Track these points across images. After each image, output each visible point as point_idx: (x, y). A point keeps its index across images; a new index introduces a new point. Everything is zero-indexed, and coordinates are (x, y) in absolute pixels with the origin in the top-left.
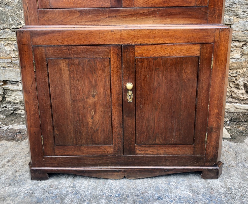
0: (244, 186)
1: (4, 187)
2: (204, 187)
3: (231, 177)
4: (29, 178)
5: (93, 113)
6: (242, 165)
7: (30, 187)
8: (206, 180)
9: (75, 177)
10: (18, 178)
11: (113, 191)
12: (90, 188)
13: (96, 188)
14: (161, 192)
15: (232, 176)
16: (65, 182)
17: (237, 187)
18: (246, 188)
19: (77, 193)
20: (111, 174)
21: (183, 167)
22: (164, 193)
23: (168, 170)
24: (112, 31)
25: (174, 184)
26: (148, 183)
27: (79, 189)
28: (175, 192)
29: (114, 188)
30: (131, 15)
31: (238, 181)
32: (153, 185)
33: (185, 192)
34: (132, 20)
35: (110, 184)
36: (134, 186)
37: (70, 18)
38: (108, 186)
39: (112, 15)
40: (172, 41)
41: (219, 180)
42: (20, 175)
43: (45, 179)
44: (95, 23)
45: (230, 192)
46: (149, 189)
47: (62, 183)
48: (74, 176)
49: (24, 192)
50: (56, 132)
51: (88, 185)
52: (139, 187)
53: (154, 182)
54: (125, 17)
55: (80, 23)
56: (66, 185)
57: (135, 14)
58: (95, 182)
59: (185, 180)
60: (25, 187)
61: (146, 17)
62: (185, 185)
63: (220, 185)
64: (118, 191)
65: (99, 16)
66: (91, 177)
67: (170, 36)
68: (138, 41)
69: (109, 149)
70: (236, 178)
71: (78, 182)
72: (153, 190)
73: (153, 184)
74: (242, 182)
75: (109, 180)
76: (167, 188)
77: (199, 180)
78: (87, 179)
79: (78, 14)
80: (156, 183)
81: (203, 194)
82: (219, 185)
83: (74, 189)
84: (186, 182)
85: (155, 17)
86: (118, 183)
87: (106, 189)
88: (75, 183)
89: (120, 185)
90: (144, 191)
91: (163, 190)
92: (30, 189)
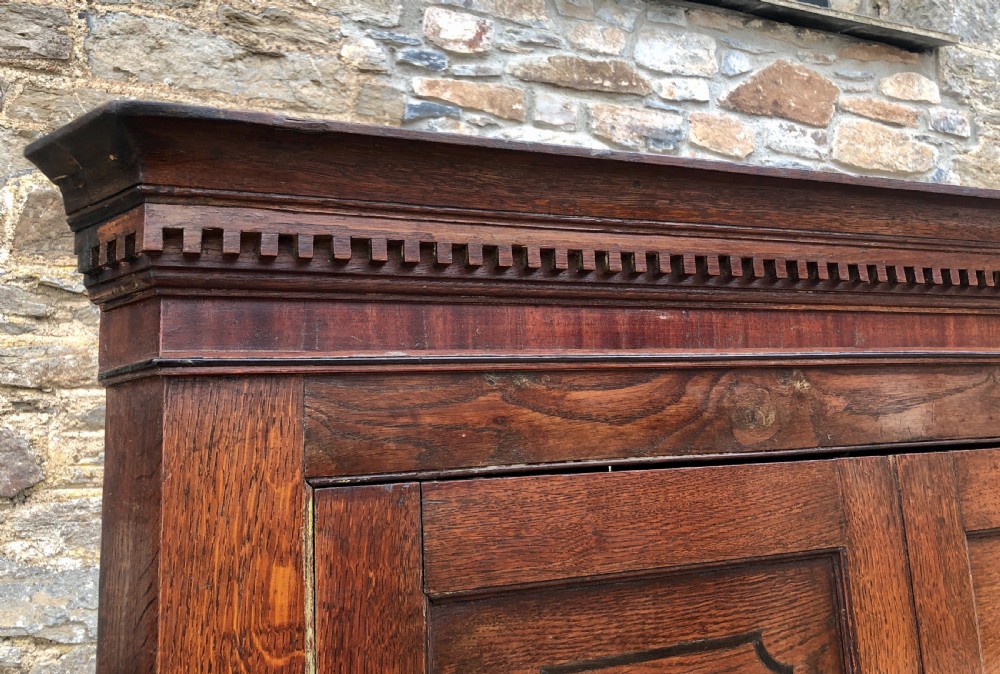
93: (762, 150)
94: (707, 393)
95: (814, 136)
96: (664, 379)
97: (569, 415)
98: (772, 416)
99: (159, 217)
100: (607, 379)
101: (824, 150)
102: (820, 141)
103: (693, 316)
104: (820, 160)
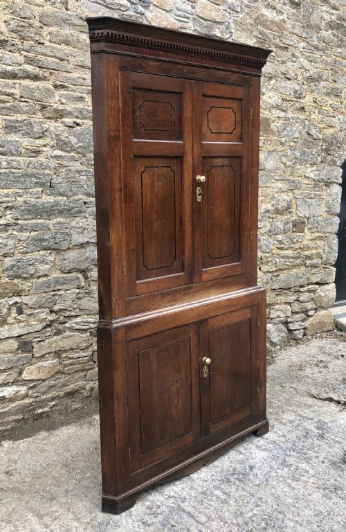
0: (290, 429)
2: (268, 443)
5: (176, 402)
7: (130, 520)
11: (210, 482)
12: (187, 489)
13: (192, 487)
16: (155, 498)
17: (286, 432)
19: (184, 499)
22: (250, 462)
24: (192, 309)
27: (179, 496)
28: (255, 457)
29: (206, 479)
30: (200, 289)
33: (262, 454)
35: (198, 477)
36: (219, 469)
37: (153, 302)
38: (199, 480)
39: (186, 293)
40: (233, 309)
44: (174, 303)
45: (288, 438)
47: (153, 500)
50: (144, 438)
54: (196, 293)
61: (210, 289)
65: (176, 296)
69: (189, 438)
79: (160, 296)
80: (231, 458)
81: (274, 448)
82: (275, 436)
83: (175, 498)
85: (216, 288)
86: (203, 473)
87: (201, 483)
88: (165, 493)
89: (207, 473)
91: (245, 460)
92: (133, 521)
93: (175, 9)
94: (167, 65)
95: (191, 6)
96: (161, 62)
97: (149, 66)
98: (175, 71)
99: (97, 32)
100: (154, 61)
101: (194, 11)
102: (193, 8)
104: (192, 14)
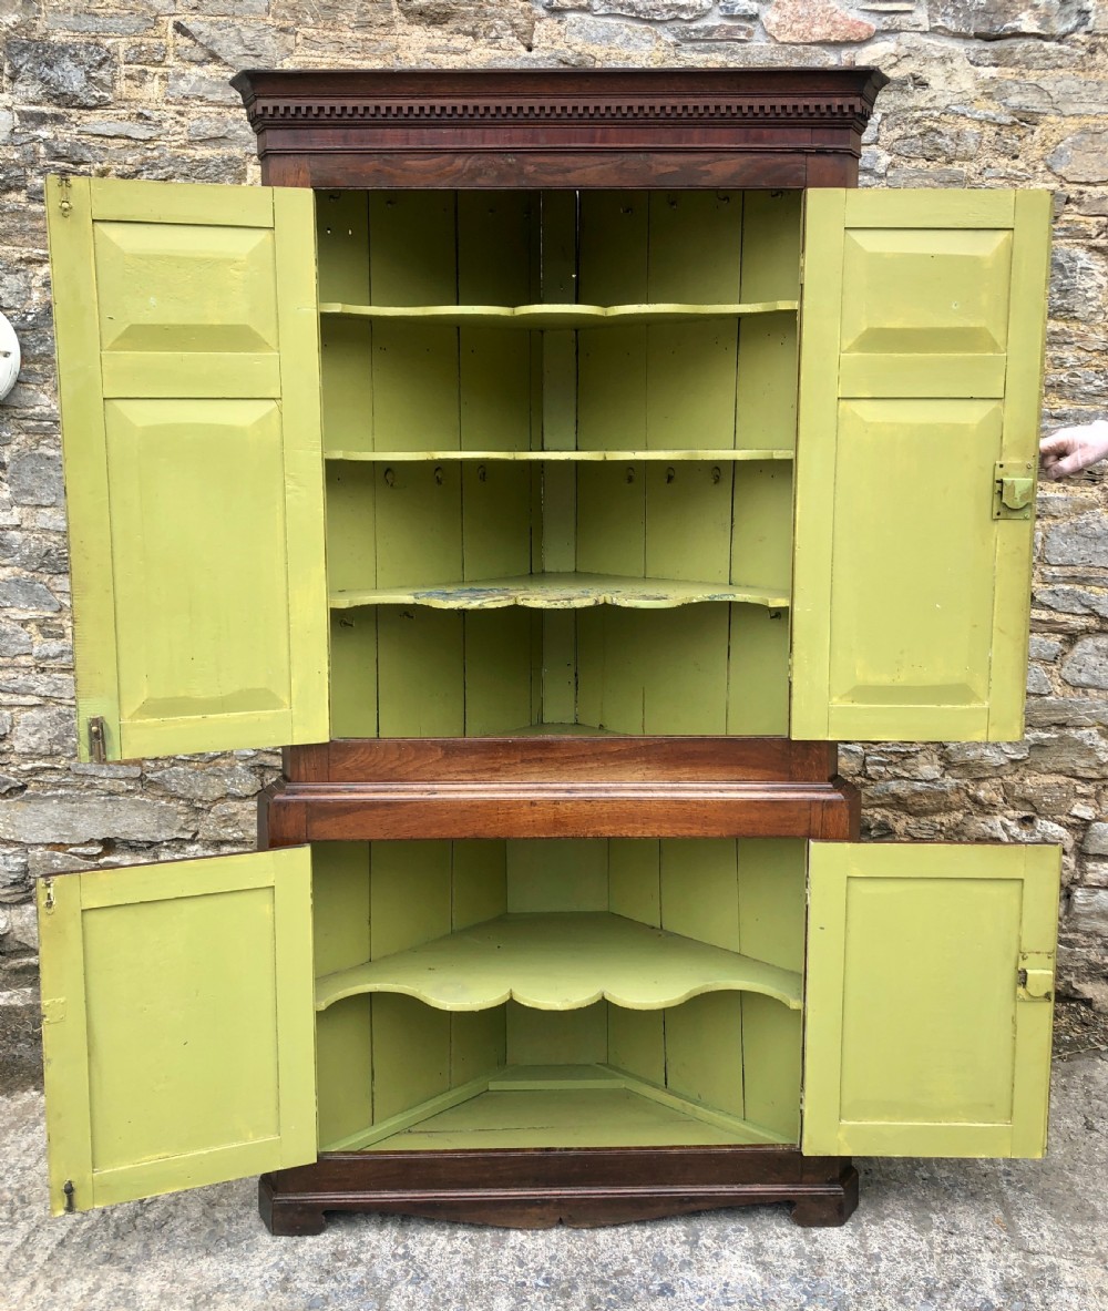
0: (917, 1249)
1: (193, 1260)
2: (799, 1253)
3: (883, 1219)
4: (261, 1228)
6: (926, 1175)
7: (274, 1259)
8: (806, 1230)
9: (406, 1223)
10: (226, 1227)
11: (527, 1270)
12: (458, 1258)
13: (477, 1258)
14: (671, 1272)
15: (889, 1215)
16: (378, 1241)
17: (897, 1251)
18: (921, 1255)
19: (422, 1276)
20: (519, 1211)
21: (736, 1189)
22: (680, 1275)
23: (692, 1199)
25: (709, 1242)
26: (632, 1242)
27: (425, 1263)
28: (711, 1270)
29: (530, 1258)
30: (583, 756)
31: (901, 1233)
32: (647, 1247)
33: (742, 1271)
34: (586, 769)
35: (518, 1246)
36: (591, 1251)
37: (417, 764)
38: (512, 1252)
39: (531, 757)
41: (847, 1228)
42: (229, 1220)
43: (315, 1230)
44: (486, 776)
45: (872, 1270)
46: (634, 1261)
47: (370, 1243)
48: (402, 1220)
49: (261, 1277)
51: (449, 1249)
52: (606, 1255)
53: (650, 1238)
54: (567, 763)
55: (443, 777)
56: (384, 1251)
57: (594, 754)
58: (471, 1240)
59: (743, 1230)
60: (256, 1261)
61: (623, 762)
62: (744, 1248)
63: (848, 1246)
64: (542, 1269)
65: (496, 758)
66: (456, 1223)
67: (690, 819)
68: (602, 828)
70: (899, 1223)
71: (417, 1239)
72: (647, 1264)
73: (648, 1244)
74: (914, 1235)
75: (512, 1233)
76: (689, 1258)
77: (785, 1230)
78: (444, 1229)
79: (440, 753)
80: (655, 1240)
81: (795, 1275)
82: (844, 1247)
83: (410, 1263)
84: (747, 1235)
85: (648, 762)
86: (541, 1242)
87: (505, 1261)
88: (410, 1242)
89: (549, 1248)
90: (620, 1268)
91: (676, 1265)
92: (276, 1265)
94: (465, 163)
96: (447, 156)
97: (404, 170)
98: (495, 173)
100: (420, 156)
103: (459, 131)
